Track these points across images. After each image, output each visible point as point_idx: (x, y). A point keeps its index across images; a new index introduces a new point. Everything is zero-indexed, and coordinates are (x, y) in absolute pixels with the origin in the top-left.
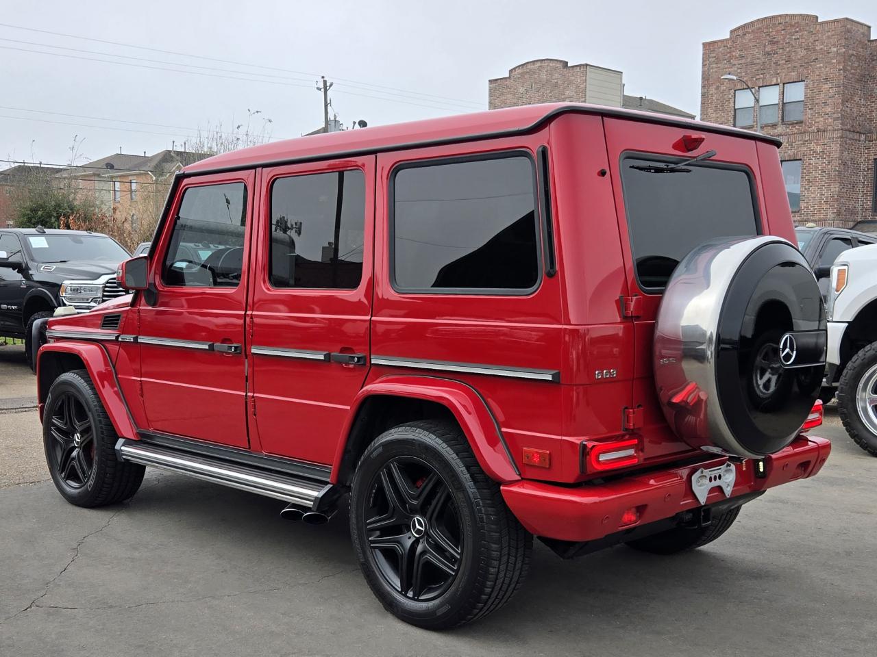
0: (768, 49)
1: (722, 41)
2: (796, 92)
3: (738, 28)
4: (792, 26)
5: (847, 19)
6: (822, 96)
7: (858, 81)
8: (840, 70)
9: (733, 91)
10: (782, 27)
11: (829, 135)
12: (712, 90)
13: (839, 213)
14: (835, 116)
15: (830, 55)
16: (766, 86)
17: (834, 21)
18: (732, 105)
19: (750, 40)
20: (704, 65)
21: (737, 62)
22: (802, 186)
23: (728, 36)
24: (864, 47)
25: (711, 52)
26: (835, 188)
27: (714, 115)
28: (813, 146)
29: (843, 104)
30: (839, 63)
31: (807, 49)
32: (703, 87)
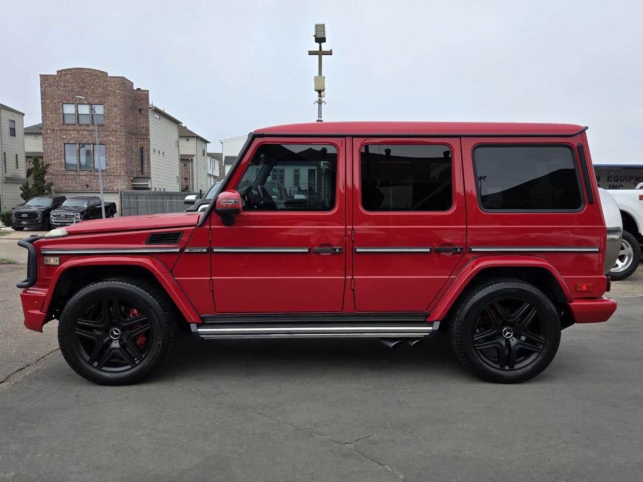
0: (81, 85)
1: (52, 76)
2: (99, 110)
3: (62, 70)
4: (93, 75)
5: (123, 77)
6: (114, 114)
7: (131, 109)
8: (122, 102)
9: (61, 104)
10: (87, 75)
11: (119, 133)
12: (48, 101)
13: (127, 173)
14: (121, 124)
15: (116, 94)
16: (81, 104)
17: (117, 77)
18: (61, 111)
19: (70, 78)
20: (41, 87)
21: (62, 89)
22: (106, 158)
23: (55, 73)
24: (131, 93)
25: (45, 80)
26: (124, 160)
27: (50, 115)
28: (110, 138)
29: (125, 119)
30: (121, 98)
31: (104, 88)
32: (42, 99)
